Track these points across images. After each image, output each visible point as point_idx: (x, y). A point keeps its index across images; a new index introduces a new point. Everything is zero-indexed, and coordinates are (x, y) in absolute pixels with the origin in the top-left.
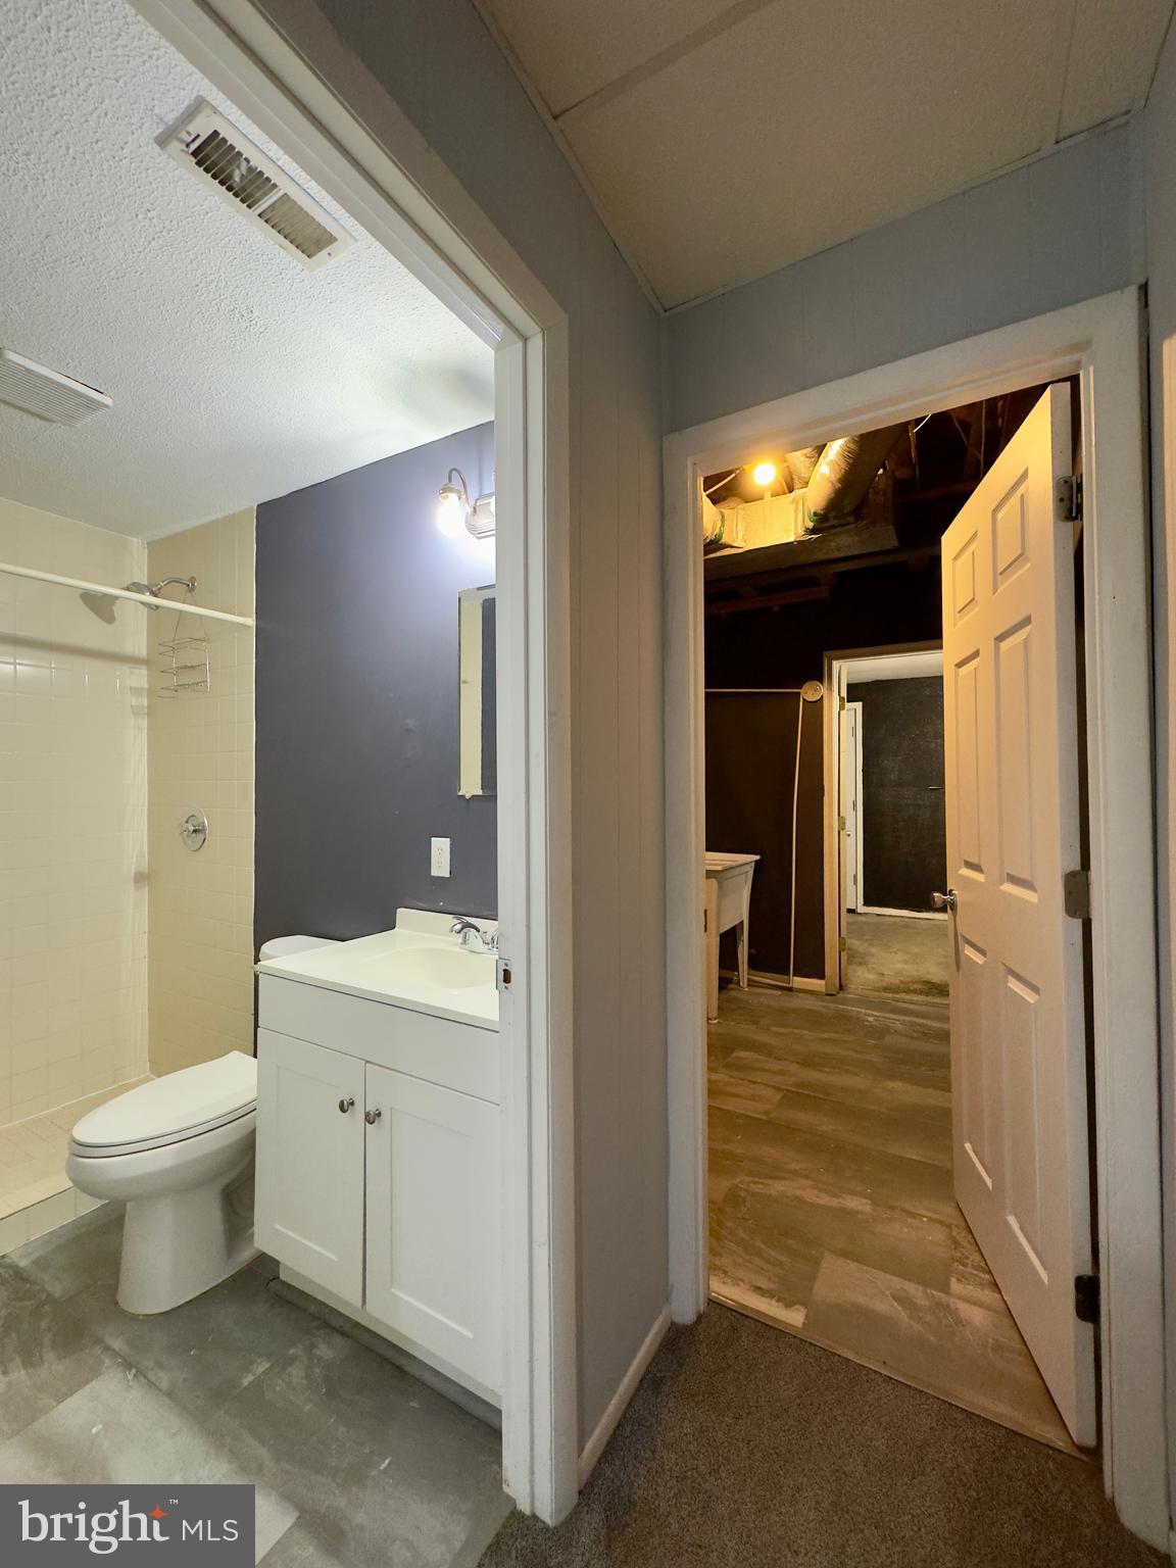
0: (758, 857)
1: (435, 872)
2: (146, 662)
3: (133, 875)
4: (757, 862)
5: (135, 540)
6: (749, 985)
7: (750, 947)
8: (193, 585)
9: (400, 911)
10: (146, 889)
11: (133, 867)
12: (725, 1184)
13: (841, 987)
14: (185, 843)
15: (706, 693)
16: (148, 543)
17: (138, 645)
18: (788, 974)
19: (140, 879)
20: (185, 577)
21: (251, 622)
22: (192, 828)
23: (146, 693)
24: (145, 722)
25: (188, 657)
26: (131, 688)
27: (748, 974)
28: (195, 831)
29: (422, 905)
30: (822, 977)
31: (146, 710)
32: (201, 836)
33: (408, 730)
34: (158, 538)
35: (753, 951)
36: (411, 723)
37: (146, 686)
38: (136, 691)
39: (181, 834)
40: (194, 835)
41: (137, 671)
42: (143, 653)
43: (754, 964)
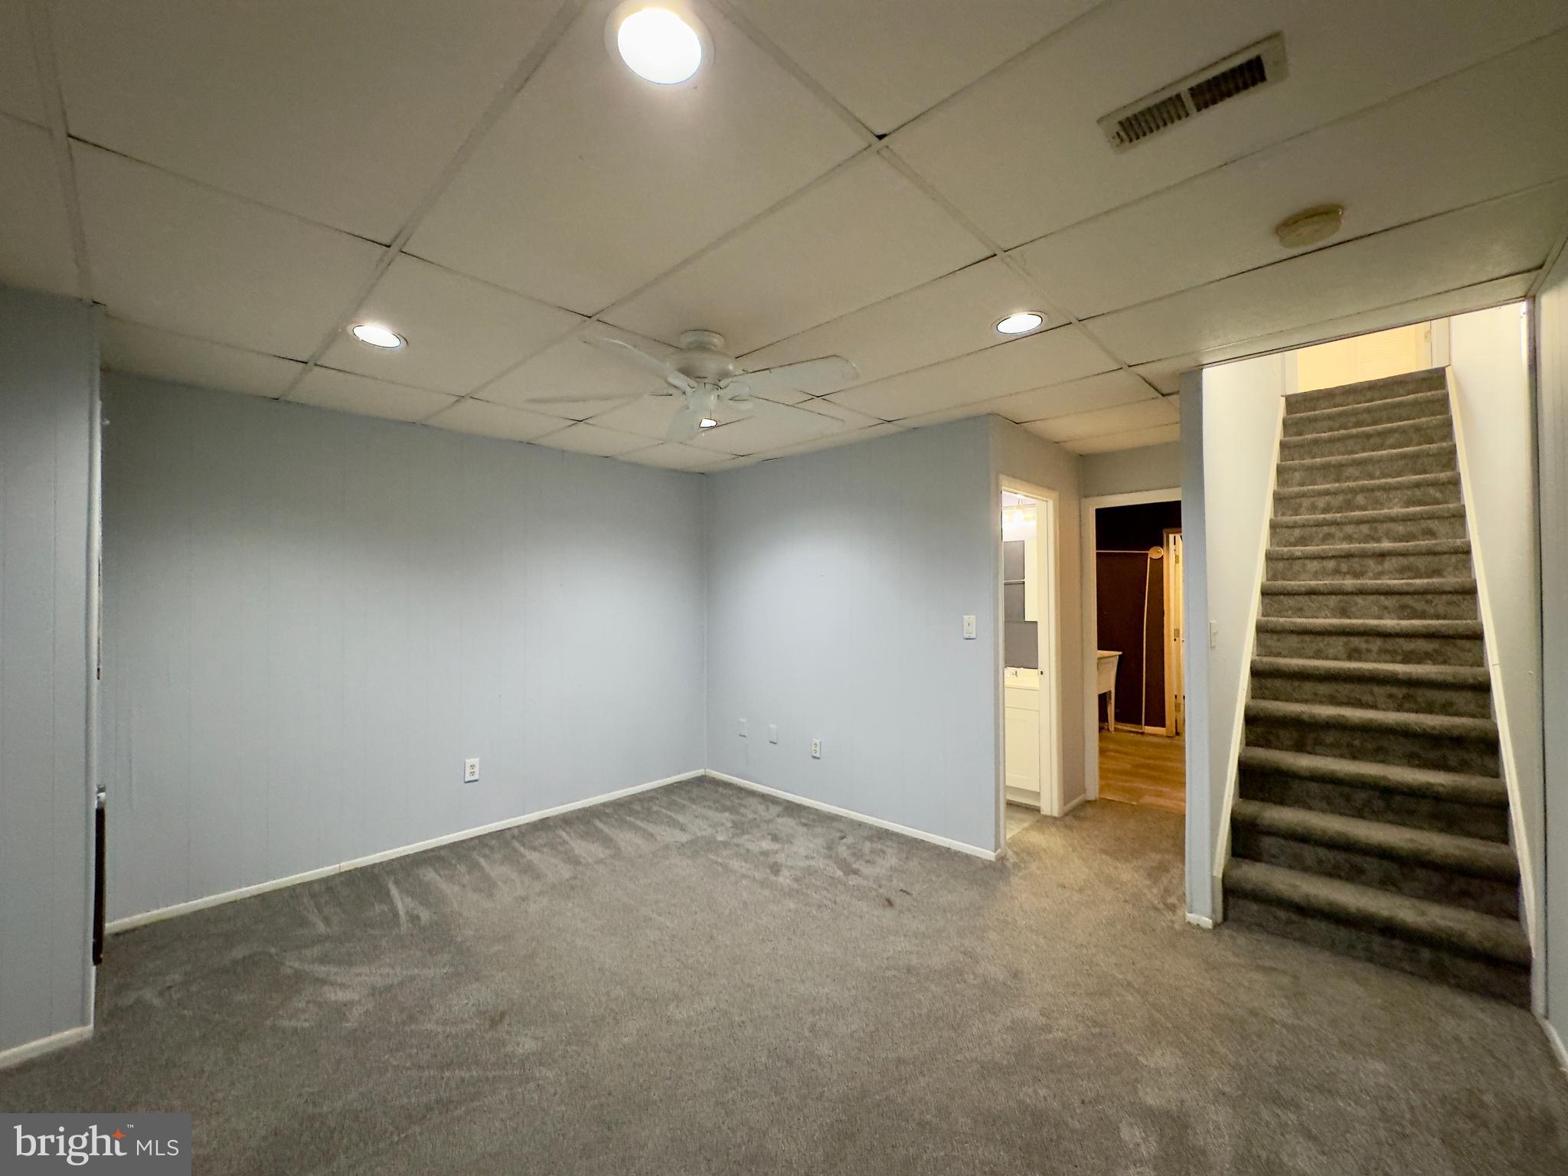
0: (1121, 653)
4: (1120, 656)
6: (1115, 731)
7: (1116, 707)
12: (1104, 783)
13: (1177, 734)
15: (1097, 554)
18: (1141, 724)
27: (1115, 724)
30: (1163, 725)
35: (1118, 711)
43: (1119, 718)
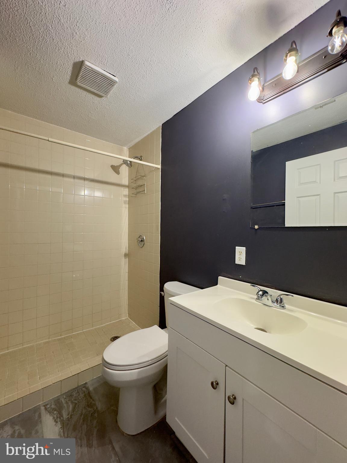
1: (237, 262)
2: (128, 187)
3: (124, 254)
5: (125, 148)
8: (141, 158)
9: (220, 277)
10: (128, 259)
11: (124, 251)
14: (138, 245)
16: (129, 149)
17: (125, 181)
19: (126, 255)
20: (139, 156)
21: (159, 167)
22: (140, 240)
23: (128, 196)
24: (127, 206)
25: (140, 183)
26: (124, 195)
28: (141, 241)
29: (230, 276)
31: (128, 202)
32: (143, 243)
33: (224, 200)
34: (131, 146)
36: (225, 196)
37: (128, 194)
38: (125, 196)
39: (137, 242)
40: (141, 242)
41: (125, 189)
42: (127, 183)
